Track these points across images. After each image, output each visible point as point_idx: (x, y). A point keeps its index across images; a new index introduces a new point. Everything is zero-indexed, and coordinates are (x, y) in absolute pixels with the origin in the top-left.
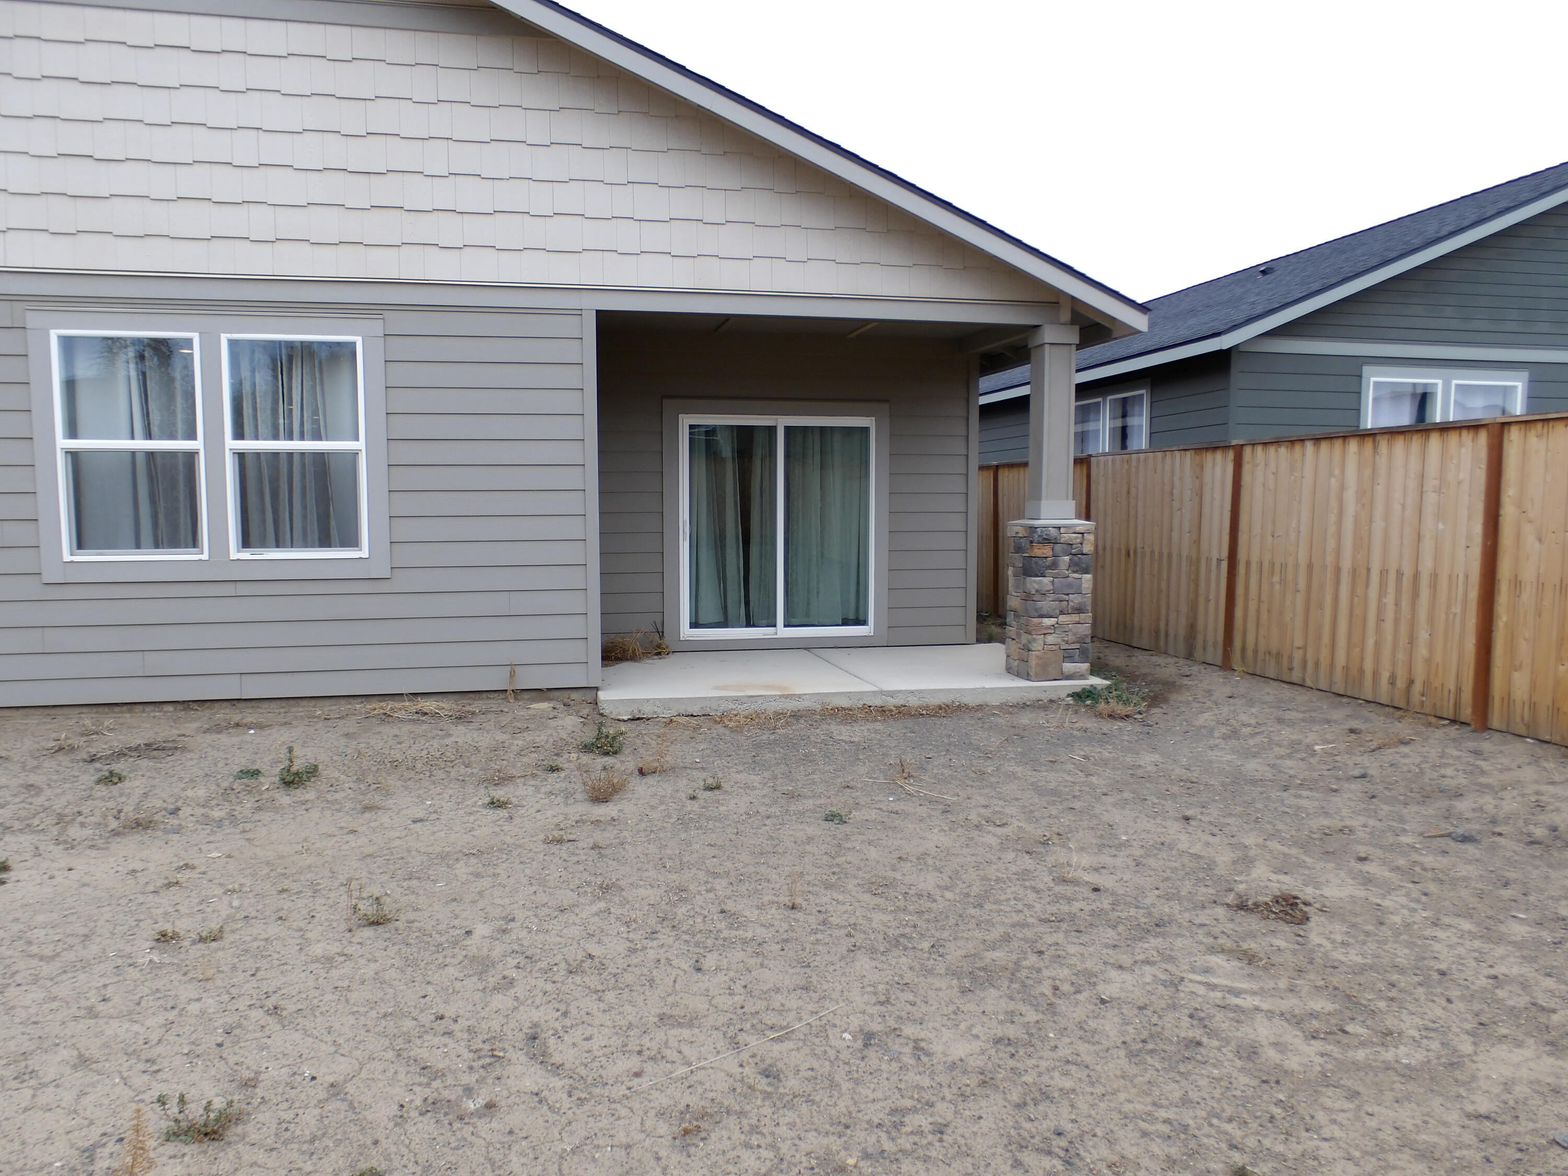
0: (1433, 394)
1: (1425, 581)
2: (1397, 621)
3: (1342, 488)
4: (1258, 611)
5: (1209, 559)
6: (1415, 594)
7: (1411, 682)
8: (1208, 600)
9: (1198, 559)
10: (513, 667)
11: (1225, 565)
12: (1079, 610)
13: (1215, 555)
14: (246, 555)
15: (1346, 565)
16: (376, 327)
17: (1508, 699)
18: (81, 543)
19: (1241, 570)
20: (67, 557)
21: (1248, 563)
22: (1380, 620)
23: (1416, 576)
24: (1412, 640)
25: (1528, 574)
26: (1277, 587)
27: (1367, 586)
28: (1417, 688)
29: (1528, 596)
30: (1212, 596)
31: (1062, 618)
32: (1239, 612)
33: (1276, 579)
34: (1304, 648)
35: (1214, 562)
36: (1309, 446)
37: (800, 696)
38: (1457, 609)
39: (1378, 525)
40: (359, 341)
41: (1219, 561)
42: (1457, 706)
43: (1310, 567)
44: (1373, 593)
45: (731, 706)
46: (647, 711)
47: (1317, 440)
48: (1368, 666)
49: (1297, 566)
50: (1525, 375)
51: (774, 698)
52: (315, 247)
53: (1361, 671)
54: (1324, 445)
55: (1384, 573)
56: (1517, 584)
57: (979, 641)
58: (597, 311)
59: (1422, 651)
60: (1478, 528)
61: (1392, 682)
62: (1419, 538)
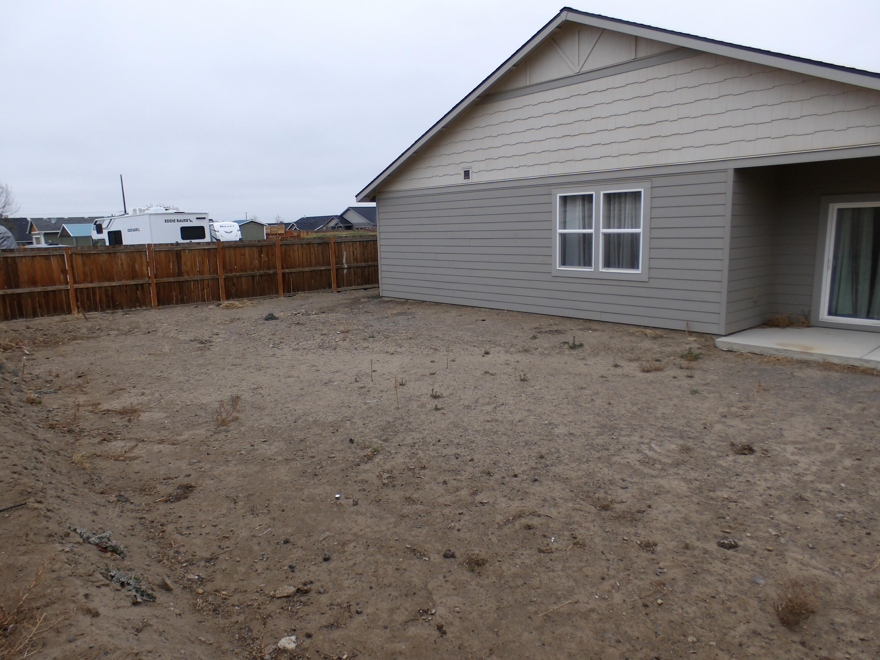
14: (604, 270)
16: (648, 184)
18: (564, 263)
20: (558, 268)
37: (812, 354)
40: (642, 190)
45: (775, 353)
46: (735, 348)
51: (798, 353)
52: (631, 156)
58: (735, 169)
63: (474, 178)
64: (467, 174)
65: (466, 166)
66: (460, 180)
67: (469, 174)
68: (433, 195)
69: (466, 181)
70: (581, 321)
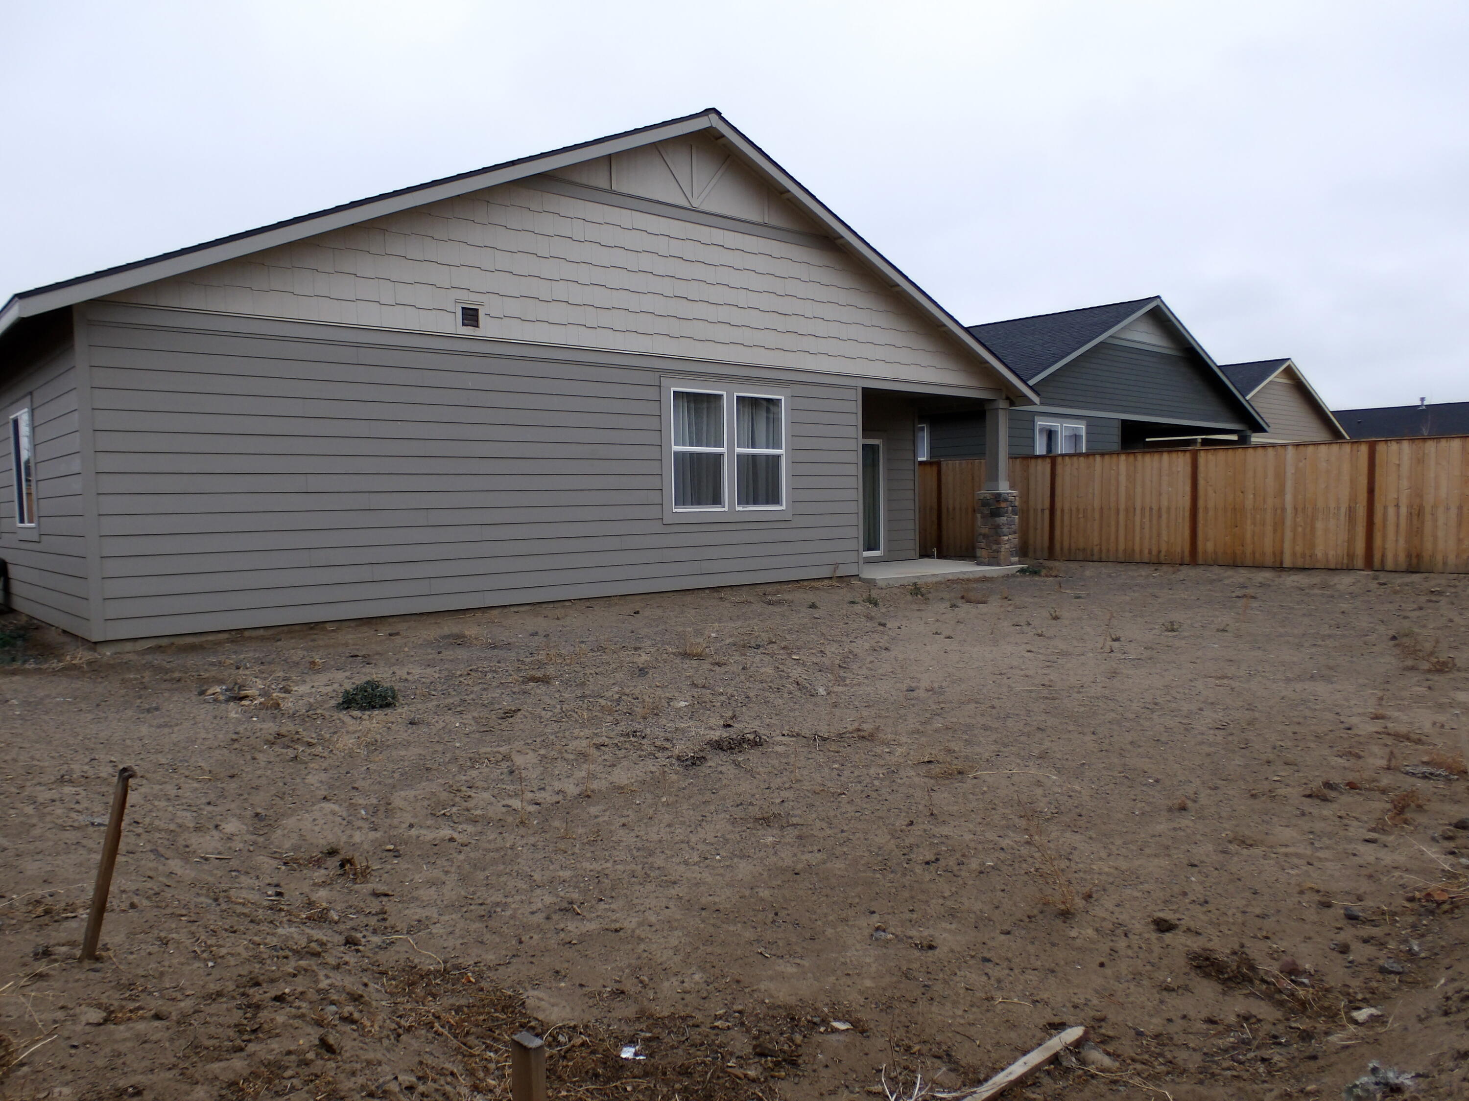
0: (1056, 432)
1: (1164, 510)
2: (1151, 527)
3: (1118, 474)
4: (1070, 532)
5: (1035, 510)
6: (1160, 516)
7: (1160, 552)
8: (1036, 529)
9: (1028, 511)
10: (837, 565)
11: (1047, 513)
12: (1015, 533)
13: (1039, 507)
14: (741, 509)
15: (1122, 507)
16: (789, 392)
17: (1205, 552)
19: (1058, 513)
20: (674, 510)
21: (1062, 511)
22: (1142, 528)
23: (1160, 509)
24: (1159, 535)
25: (1211, 505)
26: (1082, 520)
27: (1135, 515)
28: (1163, 553)
29: (1211, 513)
30: (1039, 526)
31: (1010, 536)
32: (1057, 533)
33: (1081, 515)
34: (1100, 544)
35: (1039, 511)
36: (1098, 458)
38: (1180, 520)
39: (1139, 490)
40: (783, 398)
41: (1043, 510)
42: (1182, 558)
43: (1101, 509)
44: (1138, 519)
47: (1102, 455)
48: (1137, 548)
49: (1093, 509)
50: (1084, 422)
53: (1133, 550)
54: (1107, 458)
55: (1143, 509)
56: (1206, 509)
57: (922, 556)
58: (863, 388)
59: (1165, 537)
60: (1188, 488)
61: (1150, 552)
62: (1160, 494)
63: (487, 328)
64: (471, 316)
65: (471, 300)
66: (453, 324)
67: (477, 316)
68: (358, 345)
69: (469, 331)
70: (707, 591)
